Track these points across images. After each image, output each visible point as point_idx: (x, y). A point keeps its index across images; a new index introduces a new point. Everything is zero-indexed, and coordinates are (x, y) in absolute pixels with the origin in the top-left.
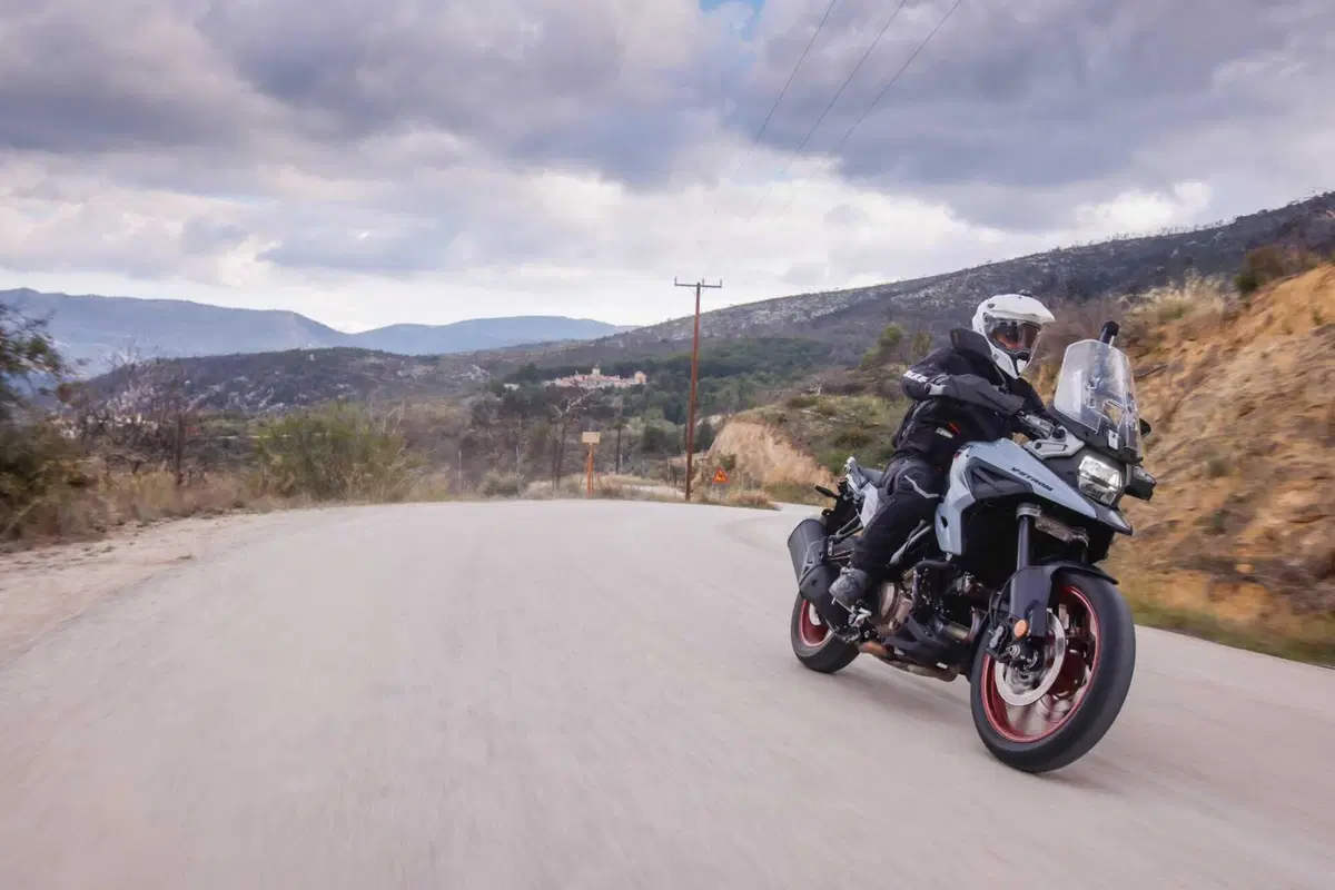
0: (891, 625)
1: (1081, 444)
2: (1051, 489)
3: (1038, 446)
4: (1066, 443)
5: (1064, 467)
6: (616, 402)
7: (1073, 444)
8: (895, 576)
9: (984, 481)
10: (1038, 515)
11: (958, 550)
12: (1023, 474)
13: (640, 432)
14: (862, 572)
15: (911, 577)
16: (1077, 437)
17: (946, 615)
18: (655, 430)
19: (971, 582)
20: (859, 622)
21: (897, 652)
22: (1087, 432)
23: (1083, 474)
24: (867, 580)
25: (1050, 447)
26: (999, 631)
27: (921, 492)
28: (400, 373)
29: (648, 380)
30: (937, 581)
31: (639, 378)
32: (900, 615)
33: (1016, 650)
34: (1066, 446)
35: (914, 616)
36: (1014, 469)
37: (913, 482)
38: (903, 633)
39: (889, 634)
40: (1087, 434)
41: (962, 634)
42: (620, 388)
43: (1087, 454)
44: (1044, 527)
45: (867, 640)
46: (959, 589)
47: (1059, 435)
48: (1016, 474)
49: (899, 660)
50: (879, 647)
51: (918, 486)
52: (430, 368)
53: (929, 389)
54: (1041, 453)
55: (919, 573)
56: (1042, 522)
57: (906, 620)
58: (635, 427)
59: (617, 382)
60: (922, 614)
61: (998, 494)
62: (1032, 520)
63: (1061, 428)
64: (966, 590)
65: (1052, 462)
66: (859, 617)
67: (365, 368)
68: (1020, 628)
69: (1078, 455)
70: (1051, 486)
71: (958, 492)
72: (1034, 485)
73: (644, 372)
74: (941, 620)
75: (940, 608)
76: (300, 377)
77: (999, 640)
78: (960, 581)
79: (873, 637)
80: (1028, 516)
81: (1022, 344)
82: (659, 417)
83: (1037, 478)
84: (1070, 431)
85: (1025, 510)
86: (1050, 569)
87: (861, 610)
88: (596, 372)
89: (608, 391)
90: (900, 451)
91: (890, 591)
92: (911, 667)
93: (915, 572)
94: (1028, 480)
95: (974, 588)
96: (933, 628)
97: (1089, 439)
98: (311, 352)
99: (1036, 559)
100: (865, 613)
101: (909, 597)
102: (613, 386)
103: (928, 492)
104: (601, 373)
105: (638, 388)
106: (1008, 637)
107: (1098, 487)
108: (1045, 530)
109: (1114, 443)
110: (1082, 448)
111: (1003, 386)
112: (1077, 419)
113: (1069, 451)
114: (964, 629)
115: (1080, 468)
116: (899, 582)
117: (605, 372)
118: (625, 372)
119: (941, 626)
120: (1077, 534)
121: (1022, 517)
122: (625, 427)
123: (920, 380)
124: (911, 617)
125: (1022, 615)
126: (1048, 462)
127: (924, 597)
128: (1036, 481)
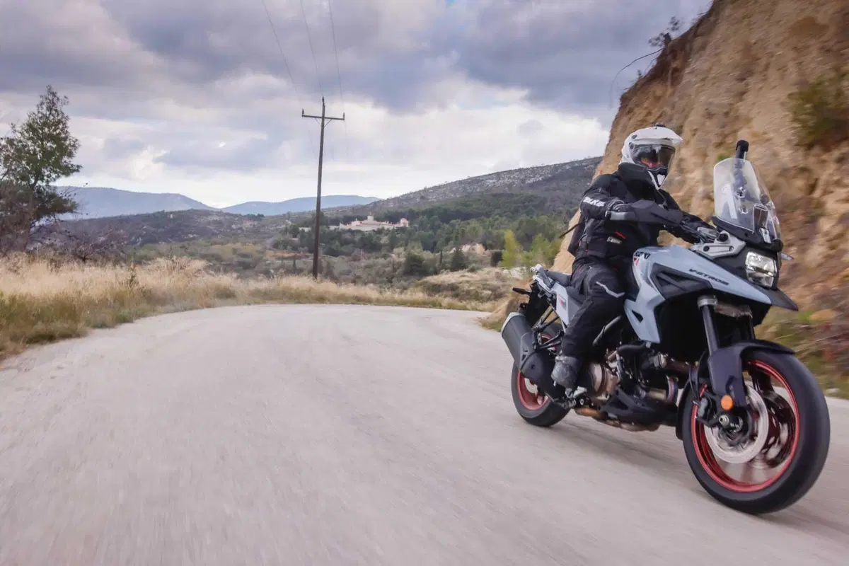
0: (603, 396)
1: (743, 243)
2: (727, 284)
3: (708, 248)
4: (731, 245)
5: (733, 264)
6: (384, 240)
7: (736, 244)
9: (669, 283)
10: (715, 303)
11: (657, 339)
12: (701, 274)
13: (403, 260)
14: (573, 358)
15: (614, 358)
16: (739, 238)
17: (646, 384)
18: (416, 256)
19: (666, 359)
22: (747, 233)
23: (750, 268)
25: (718, 249)
26: (704, 403)
27: (611, 293)
28: (234, 227)
29: (410, 224)
31: (403, 222)
32: (609, 387)
33: (725, 419)
34: (731, 247)
35: (621, 388)
36: (691, 270)
37: (604, 285)
38: (616, 403)
39: (603, 403)
40: (746, 235)
42: (388, 230)
43: (751, 251)
44: (721, 311)
45: (581, 406)
46: (656, 365)
47: (723, 239)
48: (694, 274)
50: (594, 412)
51: (608, 288)
52: (256, 223)
53: (610, 215)
54: (711, 254)
55: (620, 355)
57: (617, 392)
58: (399, 256)
59: (387, 226)
60: (628, 386)
61: (681, 292)
62: (712, 308)
63: (725, 232)
64: (662, 365)
65: (723, 261)
67: (209, 223)
68: (727, 402)
69: (740, 255)
70: (726, 281)
72: (710, 280)
73: (408, 219)
74: (643, 389)
75: (641, 380)
76: (160, 230)
77: (706, 409)
78: (655, 359)
79: (588, 403)
80: (709, 306)
82: (419, 248)
83: (712, 275)
84: (733, 235)
85: (705, 301)
86: (738, 349)
88: (370, 218)
89: (380, 232)
90: (580, 259)
91: (598, 369)
93: (617, 355)
94: (706, 278)
95: (669, 364)
96: (639, 395)
97: (749, 238)
98: (171, 213)
99: (724, 342)
100: (581, 390)
101: (615, 374)
102: (383, 228)
103: (616, 292)
104: (375, 219)
105: (403, 230)
106: (713, 408)
107: (759, 274)
109: (767, 238)
110: (745, 246)
112: (737, 224)
113: (734, 251)
115: (746, 262)
116: (603, 363)
117: (377, 219)
118: (393, 218)
119: (643, 394)
120: (743, 311)
121: (704, 306)
122: (390, 256)
124: (619, 389)
125: (725, 392)
126: (718, 261)
127: (627, 373)
128: (713, 278)
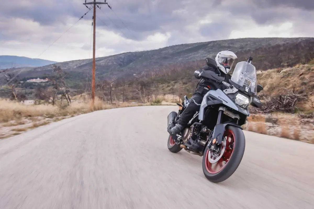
0: (186, 140)
1: (237, 90)
3: (226, 90)
4: (233, 90)
5: (232, 96)
7: (235, 90)
8: (189, 127)
9: (210, 100)
11: (202, 119)
14: (180, 125)
15: (192, 127)
17: (200, 137)
19: (206, 129)
20: (179, 139)
21: (188, 148)
22: (240, 87)
23: (237, 99)
24: (181, 128)
25: (229, 91)
27: (196, 103)
30: (198, 128)
32: (188, 138)
33: (213, 147)
35: (192, 137)
37: (194, 101)
38: (189, 142)
41: (204, 143)
43: (238, 93)
44: (227, 114)
45: (181, 144)
46: (203, 131)
47: (232, 88)
49: (189, 150)
50: (184, 146)
51: (196, 102)
53: (198, 75)
54: (227, 93)
55: (194, 126)
56: (226, 113)
57: (190, 139)
60: (194, 138)
61: (213, 104)
62: (223, 111)
63: (233, 86)
64: (205, 131)
65: (229, 95)
66: (179, 138)
68: (214, 141)
69: (236, 93)
70: (228, 102)
71: (204, 103)
72: (223, 101)
74: (199, 139)
75: (199, 136)
78: (204, 129)
79: (183, 143)
80: (222, 111)
81: (228, 64)
83: (224, 99)
84: (235, 87)
85: (221, 109)
86: (225, 125)
87: (179, 136)
91: (187, 130)
92: (191, 152)
93: (193, 126)
94: (222, 100)
95: (207, 131)
96: (197, 141)
97: (240, 89)
100: (180, 136)
101: (191, 133)
103: (198, 104)
108: (227, 115)
109: (247, 90)
111: (220, 75)
112: (237, 83)
113: (234, 92)
114: (204, 141)
115: (236, 97)
119: (199, 141)
120: (236, 116)
121: (220, 110)
123: (198, 73)
124: (191, 139)
125: (216, 138)
127: (195, 132)
128: (224, 100)
